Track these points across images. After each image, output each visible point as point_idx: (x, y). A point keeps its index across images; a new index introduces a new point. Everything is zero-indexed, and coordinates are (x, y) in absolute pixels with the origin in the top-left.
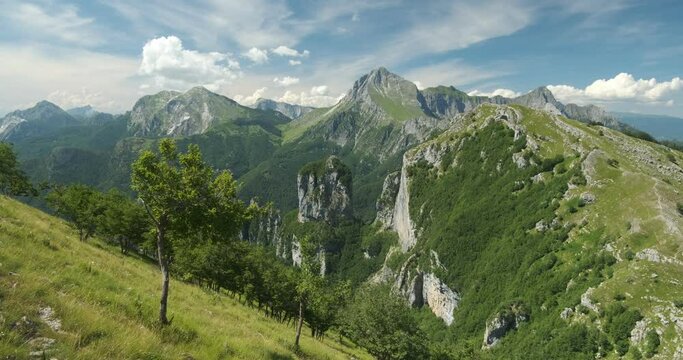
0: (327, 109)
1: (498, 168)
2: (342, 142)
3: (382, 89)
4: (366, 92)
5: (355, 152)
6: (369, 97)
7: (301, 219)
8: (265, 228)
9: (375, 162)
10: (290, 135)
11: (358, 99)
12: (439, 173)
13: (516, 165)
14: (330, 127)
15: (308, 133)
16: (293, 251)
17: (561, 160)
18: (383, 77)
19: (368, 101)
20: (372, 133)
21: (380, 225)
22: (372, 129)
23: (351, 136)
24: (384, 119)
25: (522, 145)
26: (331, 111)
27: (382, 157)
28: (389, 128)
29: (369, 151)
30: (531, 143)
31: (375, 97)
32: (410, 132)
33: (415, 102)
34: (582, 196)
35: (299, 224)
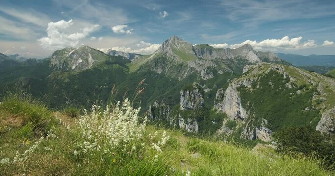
0: (149, 56)
1: (280, 88)
2: (160, 71)
3: (177, 47)
4: (169, 48)
5: (167, 76)
6: (171, 50)
7: (183, 109)
8: (162, 113)
9: (177, 81)
10: (133, 68)
11: (165, 51)
12: (251, 90)
13: (288, 88)
14: (154, 64)
15: (141, 67)
16: (179, 122)
17: (305, 86)
18: (176, 41)
19: (171, 52)
20: (173, 67)
21: (216, 110)
22: (174, 65)
23: (164, 68)
24: (178, 60)
25: (288, 80)
26: (152, 56)
27: (179, 78)
28: (182, 65)
29: (173, 76)
30: (292, 79)
31: (173, 50)
32: (192, 66)
33: (192, 51)
34: (321, 98)
35: (182, 111)
